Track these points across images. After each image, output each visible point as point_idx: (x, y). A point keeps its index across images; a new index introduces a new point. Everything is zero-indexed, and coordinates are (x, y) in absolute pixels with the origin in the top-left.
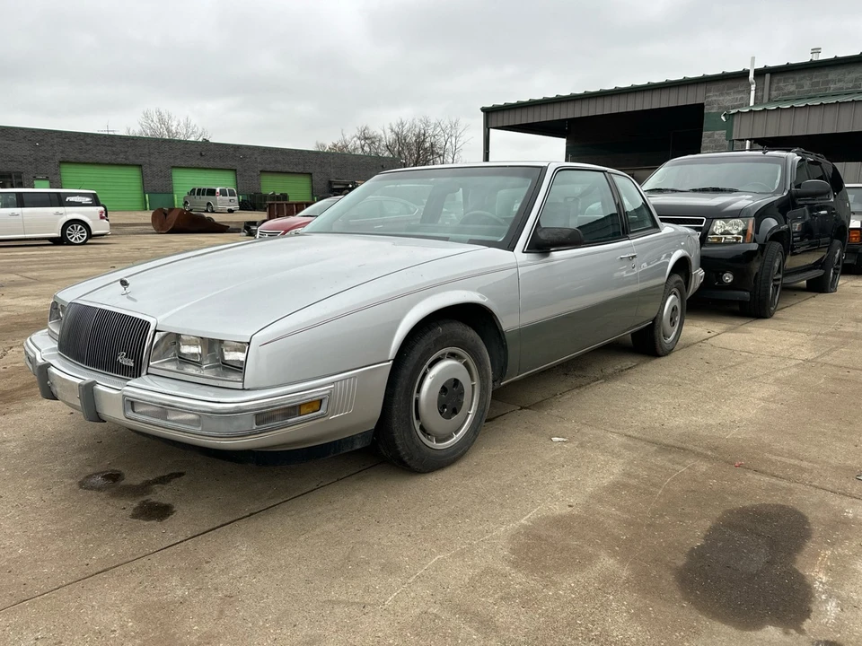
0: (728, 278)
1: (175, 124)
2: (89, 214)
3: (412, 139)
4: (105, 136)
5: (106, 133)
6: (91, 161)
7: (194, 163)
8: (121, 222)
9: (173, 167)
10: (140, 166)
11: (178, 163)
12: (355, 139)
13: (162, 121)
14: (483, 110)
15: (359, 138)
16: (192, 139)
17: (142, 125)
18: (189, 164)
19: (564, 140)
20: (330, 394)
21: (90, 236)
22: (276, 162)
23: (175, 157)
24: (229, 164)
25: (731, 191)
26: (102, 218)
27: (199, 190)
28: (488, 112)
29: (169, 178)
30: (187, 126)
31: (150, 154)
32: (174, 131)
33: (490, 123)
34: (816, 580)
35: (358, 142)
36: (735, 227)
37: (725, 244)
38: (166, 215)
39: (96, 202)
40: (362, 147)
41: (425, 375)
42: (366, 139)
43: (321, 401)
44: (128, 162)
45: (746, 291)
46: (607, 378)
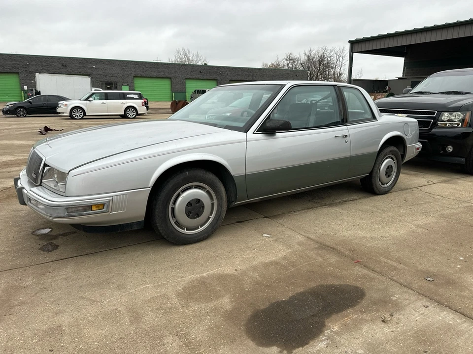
0: (450, 149)
1: (191, 55)
2: (137, 104)
3: (316, 58)
4: (154, 63)
5: (157, 61)
6: (148, 76)
7: (197, 76)
8: (159, 107)
9: (186, 79)
10: (171, 78)
11: (189, 76)
12: (284, 60)
13: (185, 54)
14: (350, 42)
15: (286, 60)
16: (199, 64)
17: (175, 56)
18: (193, 77)
19: (403, 59)
20: (109, 202)
21: (138, 114)
22: (238, 75)
23: (187, 74)
24: (214, 77)
25: (466, 93)
26: (143, 105)
27: (198, 91)
28: (352, 43)
29: (184, 85)
30: (197, 56)
31: (175, 73)
32: (191, 59)
33: (353, 50)
34: (330, 329)
35: (286, 62)
36: (457, 117)
37: (449, 127)
38: (177, 104)
39: (140, 97)
40: (288, 65)
41: (179, 195)
42: (290, 60)
43: (104, 205)
44: (165, 76)
45: (463, 158)
46: (331, 205)
